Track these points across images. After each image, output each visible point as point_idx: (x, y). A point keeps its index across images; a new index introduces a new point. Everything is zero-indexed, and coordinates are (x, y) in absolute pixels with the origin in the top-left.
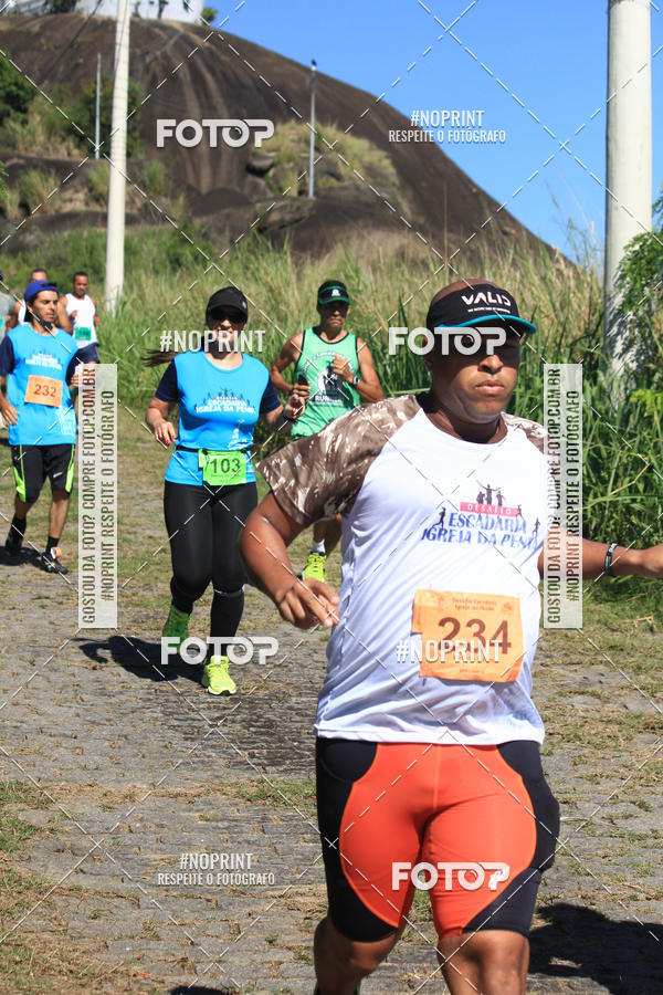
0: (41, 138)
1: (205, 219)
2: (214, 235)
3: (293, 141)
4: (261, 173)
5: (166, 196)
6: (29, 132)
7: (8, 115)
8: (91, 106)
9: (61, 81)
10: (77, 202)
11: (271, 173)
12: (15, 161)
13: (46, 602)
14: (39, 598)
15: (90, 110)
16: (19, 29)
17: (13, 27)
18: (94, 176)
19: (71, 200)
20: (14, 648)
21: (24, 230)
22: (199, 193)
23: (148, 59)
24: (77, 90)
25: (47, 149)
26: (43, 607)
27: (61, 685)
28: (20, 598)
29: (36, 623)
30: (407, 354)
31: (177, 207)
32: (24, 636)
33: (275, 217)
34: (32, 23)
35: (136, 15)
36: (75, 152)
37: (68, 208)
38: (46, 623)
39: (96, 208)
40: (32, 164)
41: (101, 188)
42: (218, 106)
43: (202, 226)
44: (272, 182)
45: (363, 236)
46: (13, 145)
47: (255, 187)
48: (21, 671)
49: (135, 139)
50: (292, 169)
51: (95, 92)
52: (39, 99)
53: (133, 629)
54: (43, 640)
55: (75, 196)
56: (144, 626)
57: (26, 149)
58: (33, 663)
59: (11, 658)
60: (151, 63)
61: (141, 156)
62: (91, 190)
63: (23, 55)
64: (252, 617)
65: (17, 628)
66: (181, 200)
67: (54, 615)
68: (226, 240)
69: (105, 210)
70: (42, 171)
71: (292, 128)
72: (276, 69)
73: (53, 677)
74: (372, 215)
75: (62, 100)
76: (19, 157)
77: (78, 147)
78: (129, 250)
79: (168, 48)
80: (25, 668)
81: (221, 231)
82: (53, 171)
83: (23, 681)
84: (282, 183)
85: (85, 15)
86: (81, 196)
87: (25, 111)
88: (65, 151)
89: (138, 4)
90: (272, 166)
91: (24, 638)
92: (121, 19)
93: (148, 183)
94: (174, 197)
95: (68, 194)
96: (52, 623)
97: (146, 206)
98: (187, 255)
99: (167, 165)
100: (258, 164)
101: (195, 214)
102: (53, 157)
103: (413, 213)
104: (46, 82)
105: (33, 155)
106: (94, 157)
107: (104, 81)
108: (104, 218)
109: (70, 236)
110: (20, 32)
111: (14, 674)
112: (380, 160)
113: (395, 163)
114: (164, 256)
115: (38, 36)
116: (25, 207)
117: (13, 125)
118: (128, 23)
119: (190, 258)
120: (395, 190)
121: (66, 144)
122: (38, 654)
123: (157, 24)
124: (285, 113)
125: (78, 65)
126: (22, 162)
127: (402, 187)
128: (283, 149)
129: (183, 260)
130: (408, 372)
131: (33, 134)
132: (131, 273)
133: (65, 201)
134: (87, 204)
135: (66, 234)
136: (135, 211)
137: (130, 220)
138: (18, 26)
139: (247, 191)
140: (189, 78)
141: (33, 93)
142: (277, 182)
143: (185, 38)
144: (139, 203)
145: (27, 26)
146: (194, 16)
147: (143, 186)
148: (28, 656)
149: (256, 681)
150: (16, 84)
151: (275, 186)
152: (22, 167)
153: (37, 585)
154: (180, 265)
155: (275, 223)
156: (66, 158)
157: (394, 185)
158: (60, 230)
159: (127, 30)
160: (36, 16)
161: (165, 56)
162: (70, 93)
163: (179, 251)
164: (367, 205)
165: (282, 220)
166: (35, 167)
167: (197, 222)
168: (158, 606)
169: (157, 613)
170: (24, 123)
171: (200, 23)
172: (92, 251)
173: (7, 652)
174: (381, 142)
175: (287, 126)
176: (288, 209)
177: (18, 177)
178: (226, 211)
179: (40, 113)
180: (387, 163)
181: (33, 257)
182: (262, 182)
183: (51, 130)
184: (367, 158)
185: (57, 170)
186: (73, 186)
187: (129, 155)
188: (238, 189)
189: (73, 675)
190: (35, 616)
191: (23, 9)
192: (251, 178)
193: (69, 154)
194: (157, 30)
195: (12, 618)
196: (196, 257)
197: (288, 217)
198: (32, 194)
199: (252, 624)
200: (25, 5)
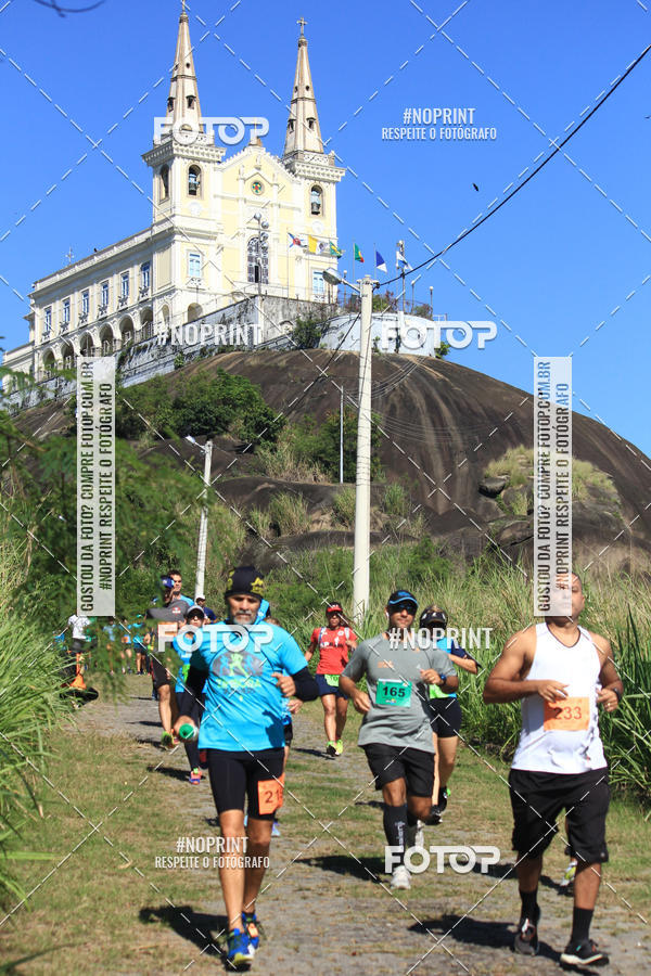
0: (290, 464)
1: (442, 537)
2: (451, 553)
3: (521, 464)
4: (493, 494)
5: (405, 517)
6: (278, 458)
7: (259, 443)
8: (335, 435)
9: (307, 412)
10: (323, 523)
11: (503, 493)
12: (266, 485)
13: (307, 893)
14: (301, 890)
15: (333, 438)
16: (268, 364)
17: (263, 362)
18: (339, 498)
19: (318, 521)
20: (280, 935)
21: (275, 549)
22: (437, 514)
23: (387, 391)
24: (322, 419)
25: (295, 474)
26: (305, 898)
27: (323, 970)
28: (283, 890)
29: (298, 912)
30: (636, 663)
31: (416, 527)
32: (288, 925)
33: (507, 535)
34: (280, 358)
35: (375, 350)
36: (321, 477)
37: (315, 528)
38: (308, 913)
39: (342, 529)
40: (281, 488)
41: (346, 509)
42: (452, 433)
43: (440, 544)
44: (503, 503)
45: (588, 551)
46: (264, 471)
47: (488, 508)
48: (285, 957)
49: (376, 465)
50: (521, 491)
51: (338, 421)
52: (288, 428)
53: (389, 918)
54: (306, 928)
55: (322, 518)
56: (399, 915)
57: (276, 474)
58: (297, 950)
59: (275, 945)
60: (390, 393)
61: (383, 481)
62: (337, 511)
63: (271, 388)
64: (498, 906)
65: (281, 917)
66: (420, 520)
67: (315, 905)
68: (462, 557)
69: (349, 530)
70: (292, 494)
71: (521, 453)
72: (505, 398)
73: (316, 962)
74: (596, 532)
75: (309, 429)
76: (270, 482)
77: (324, 472)
78: (374, 567)
79: (405, 381)
80: (290, 954)
81: (457, 549)
82: (301, 495)
83: (289, 966)
84: (513, 504)
85: (328, 351)
86: (327, 517)
87: (274, 440)
88: (312, 476)
89: (377, 339)
90: (503, 488)
91: (288, 927)
92: (363, 354)
93: (389, 504)
94: (413, 517)
95: (315, 516)
96: (313, 913)
97: (387, 526)
98: (428, 570)
99: (406, 489)
100: (489, 486)
101: (433, 533)
102: (301, 482)
103: (633, 529)
104: (294, 412)
105: (282, 480)
106: (339, 481)
107: (347, 410)
108: (351, 538)
109: (318, 553)
110: (269, 367)
111: (279, 960)
112: (602, 481)
113: (616, 484)
114: (405, 573)
115: (285, 369)
116: (275, 528)
117: (263, 452)
118: (370, 359)
119: (431, 574)
120: (616, 507)
121: (312, 470)
122: (301, 941)
123: (395, 358)
124: (515, 439)
125: (323, 396)
126: (271, 486)
127: (623, 506)
128: (512, 472)
129: (424, 576)
130: (637, 677)
131: (282, 461)
132: (375, 588)
133: (313, 522)
134: (332, 525)
135: (314, 552)
136: (377, 531)
137: (374, 539)
138: (266, 362)
139: (480, 511)
140: (425, 408)
141: (281, 424)
142: (508, 504)
143: (420, 371)
144: (381, 524)
145: (275, 360)
146: (428, 351)
147: (385, 508)
148: (292, 943)
149: (504, 965)
150: (265, 415)
151: (506, 506)
152: (272, 491)
153: (298, 878)
154: (420, 580)
155: (506, 541)
156: (314, 483)
157: (616, 503)
158: (308, 548)
159: (369, 365)
160: (283, 352)
161: (403, 388)
162: (315, 422)
163: (420, 567)
164: (592, 523)
165: (513, 537)
166: (285, 491)
167: (435, 541)
168: (412, 897)
169: (410, 903)
170: (274, 450)
171: (434, 357)
172: (338, 568)
173: (273, 939)
174: (601, 463)
175: (516, 451)
176: (519, 528)
177: (268, 501)
178: (462, 529)
179: (288, 441)
180: (609, 483)
181: (283, 573)
182: (494, 503)
183: (298, 456)
184: (590, 480)
185: (305, 493)
186: (320, 509)
187: (372, 479)
188: (472, 510)
189: (335, 960)
190: (298, 906)
191: (270, 346)
192: (483, 499)
193: (315, 479)
194: (394, 364)
195: (277, 908)
196: (436, 573)
197: (519, 535)
198: (283, 515)
199: (499, 913)
200: (272, 341)
